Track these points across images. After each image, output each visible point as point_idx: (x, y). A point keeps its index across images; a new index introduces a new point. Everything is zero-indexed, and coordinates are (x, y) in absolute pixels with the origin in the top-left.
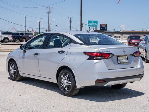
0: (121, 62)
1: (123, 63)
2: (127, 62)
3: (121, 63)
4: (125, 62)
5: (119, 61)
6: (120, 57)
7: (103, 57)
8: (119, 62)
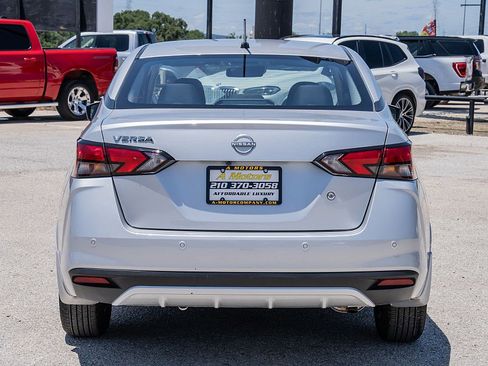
0: (227, 198)
1: (239, 203)
2: (275, 197)
3: (228, 203)
4: (261, 198)
5: (212, 191)
6: (228, 173)
7: (116, 166)
8: (213, 197)
